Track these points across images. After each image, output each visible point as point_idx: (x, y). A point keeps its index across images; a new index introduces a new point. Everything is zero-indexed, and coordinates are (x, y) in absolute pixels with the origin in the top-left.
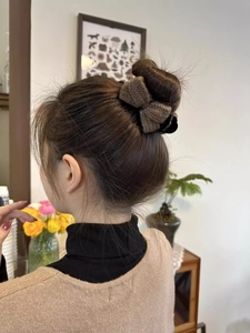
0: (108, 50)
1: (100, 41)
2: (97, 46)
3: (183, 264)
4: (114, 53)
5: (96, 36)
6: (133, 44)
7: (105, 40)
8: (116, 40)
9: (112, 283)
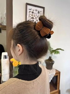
0: (34, 13)
1: (32, 11)
2: (31, 12)
3: (56, 74)
4: (36, 14)
5: (31, 9)
6: (41, 11)
7: (33, 10)
8: (36, 10)
9: (34, 80)
